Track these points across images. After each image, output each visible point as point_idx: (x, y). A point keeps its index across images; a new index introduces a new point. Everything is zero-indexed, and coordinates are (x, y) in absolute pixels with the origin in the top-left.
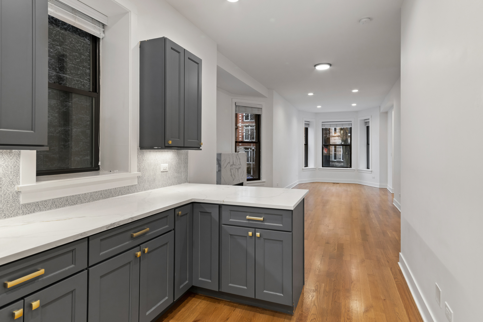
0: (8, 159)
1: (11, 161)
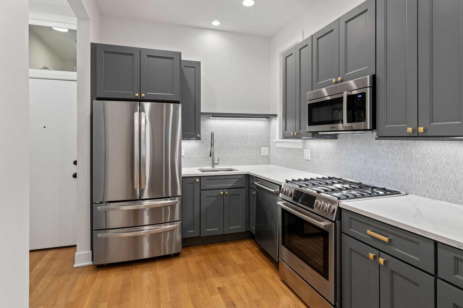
0: (449, 149)
1: (452, 150)
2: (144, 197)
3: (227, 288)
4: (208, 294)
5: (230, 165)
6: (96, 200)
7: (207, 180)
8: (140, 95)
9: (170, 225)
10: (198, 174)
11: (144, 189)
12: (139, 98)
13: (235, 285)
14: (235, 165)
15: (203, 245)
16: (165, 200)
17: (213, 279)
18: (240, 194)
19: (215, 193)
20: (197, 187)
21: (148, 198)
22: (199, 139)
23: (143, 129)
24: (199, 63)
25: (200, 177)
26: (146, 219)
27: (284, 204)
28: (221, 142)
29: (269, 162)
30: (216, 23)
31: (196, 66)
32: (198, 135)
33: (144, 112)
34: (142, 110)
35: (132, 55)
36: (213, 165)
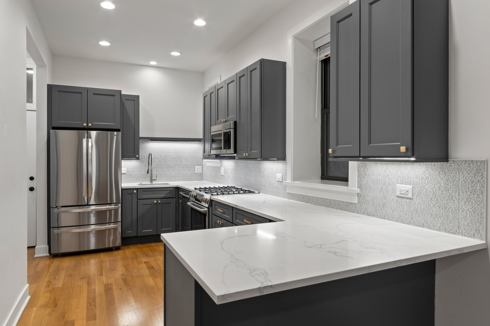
2: (91, 203)
3: (151, 262)
4: (137, 264)
5: (167, 181)
6: (53, 204)
7: (143, 191)
8: (87, 124)
9: (113, 224)
10: (135, 187)
11: (91, 197)
12: (86, 127)
13: (157, 260)
14: (172, 181)
15: (140, 243)
16: (109, 206)
17: (142, 258)
18: (171, 203)
19: (150, 201)
20: (135, 197)
21: (94, 203)
22: (138, 159)
23: (90, 151)
24: (138, 97)
25: (137, 189)
26: (93, 220)
27: (192, 204)
28: (159, 162)
29: (202, 178)
30: (153, 63)
31: (135, 99)
32: (137, 156)
33: (91, 138)
34: (89, 137)
35: (81, 93)
36: (152, 180)
